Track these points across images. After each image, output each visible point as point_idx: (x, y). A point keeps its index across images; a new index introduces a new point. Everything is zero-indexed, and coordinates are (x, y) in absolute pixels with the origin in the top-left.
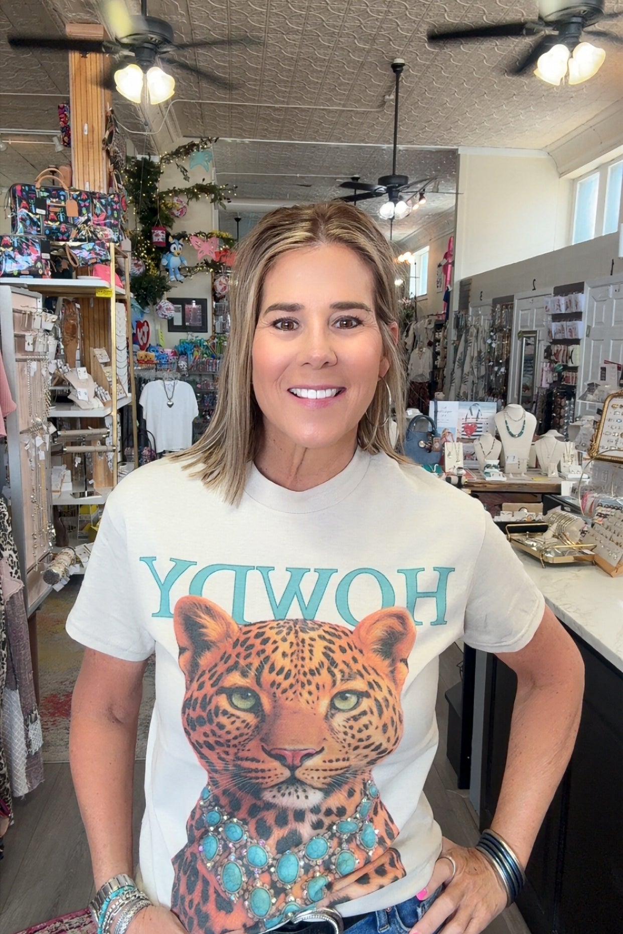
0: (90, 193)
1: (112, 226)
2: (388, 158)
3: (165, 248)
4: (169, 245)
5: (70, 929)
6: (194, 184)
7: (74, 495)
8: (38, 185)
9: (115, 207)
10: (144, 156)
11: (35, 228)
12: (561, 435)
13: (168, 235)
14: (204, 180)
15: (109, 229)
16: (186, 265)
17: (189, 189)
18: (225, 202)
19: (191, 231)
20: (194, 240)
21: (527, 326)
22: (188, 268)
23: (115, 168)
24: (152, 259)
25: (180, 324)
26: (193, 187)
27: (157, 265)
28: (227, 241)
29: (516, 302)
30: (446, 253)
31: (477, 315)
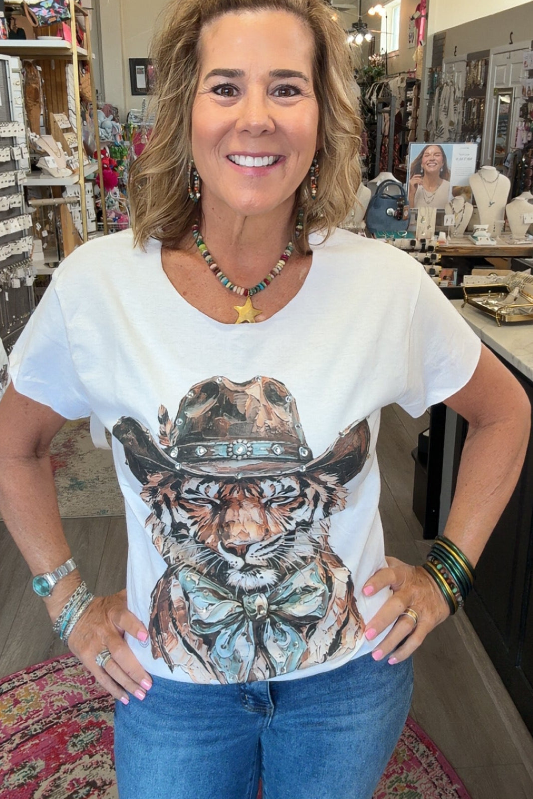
5: (67, 667)
7: (47, 264)
21: (503, 84)
25: (144, 86)
29: (492, 57)
30: (420, 4)
31: (451, 72)
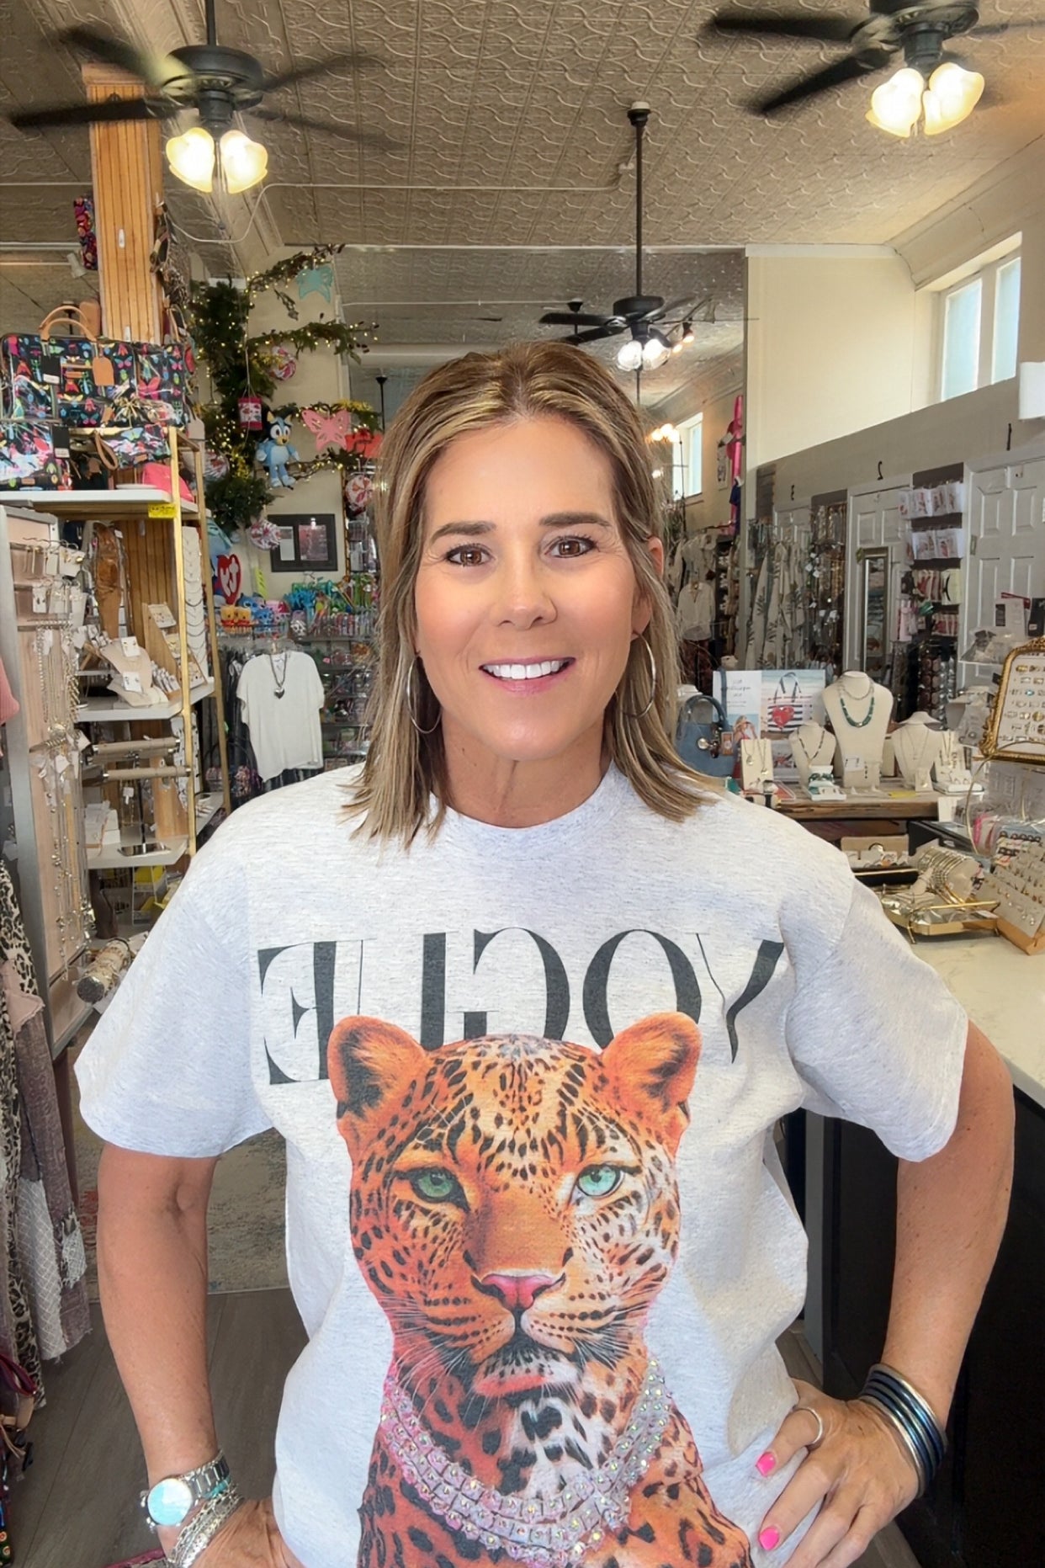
0: (133, 345)
1: (170, 399)
2: (629, 267)
3: (262, 432)
4: (267, 426)
6: (305, 324)
7: (124, 851)
8: (45, 335)
9: (174, 367)
10: (221, 280)
11: (43, 407)
12: (934, 720)
13: (265, 410)
14: (322, 315)
15: (165, 404)
16: (298, 459)
17: (298, 331)
18: (359, 353)
19: (303, 402)
20: (308, 416)
21: (870, 541)
22: (302, 463)
23: (172, 302)
24: (242, 452)
25: (292, 558)
26: (305, 329)
27: (250, 462)
28: (363, 416)
29: (851, 500)
30: (732, 424)
31: (787, 525)
